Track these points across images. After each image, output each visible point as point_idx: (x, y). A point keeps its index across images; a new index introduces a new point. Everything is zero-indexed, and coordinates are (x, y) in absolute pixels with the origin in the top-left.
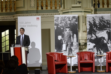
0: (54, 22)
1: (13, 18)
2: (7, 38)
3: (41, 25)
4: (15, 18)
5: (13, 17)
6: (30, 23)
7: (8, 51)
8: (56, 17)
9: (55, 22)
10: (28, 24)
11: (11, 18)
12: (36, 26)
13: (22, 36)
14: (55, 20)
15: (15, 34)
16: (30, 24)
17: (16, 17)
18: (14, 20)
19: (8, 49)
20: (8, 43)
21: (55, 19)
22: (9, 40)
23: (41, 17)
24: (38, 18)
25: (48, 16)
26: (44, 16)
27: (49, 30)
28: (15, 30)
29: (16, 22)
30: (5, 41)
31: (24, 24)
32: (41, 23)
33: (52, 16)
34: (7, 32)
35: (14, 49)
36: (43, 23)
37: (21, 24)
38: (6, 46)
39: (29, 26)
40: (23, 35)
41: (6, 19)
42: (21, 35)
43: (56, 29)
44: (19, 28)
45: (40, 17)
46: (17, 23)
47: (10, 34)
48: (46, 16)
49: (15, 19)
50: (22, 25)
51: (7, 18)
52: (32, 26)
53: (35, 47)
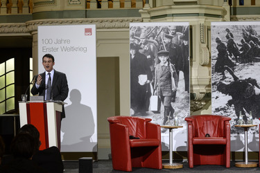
0: (129, 39)
1: (25, 29)
2: (11, 78)
3: (97, 47)
4: (30, 28)
5: (27, 26)
6: (68, 41)
7: (11, 112)
8: (135, 28)
9: (131, 39)
10: (63, 45)
11: (21, 29)
12: (84, 50)
13: (49, 74)
14: (133, 36)
15: (31, 68)
16: (66, 45)
17: (34, 27)
18: (29, 34)
19: (12, 107)
20: (11, 91)
21: (131, 32)
22: (16, 83)
23: (97, 28)
24: (88, 31)
25: (113, 24)
26: (103, 24)
27: (117, 59)
28: (31, 60)
29: (34, 40)
30: (6, 86)
31: (54, 46)
32: (97, 42)
33: (123, 24)
34: (11, 63)
35: (28, 106)
36: (100, 42)
37: (45, 45)
38: (6, 99)
39: (66, 49)
40: (52, 73)
41: (9, 33)
42: (47, 73)
43: (133, 57)
44: (41, 54)
45: (93, 27)
46: (37, 42)
47: (16, 70)
48: (108, 24)
49: (30, 32)
50: (49, 46)
51: (12, 29)
52: (73, 49)
53: (82, 102)
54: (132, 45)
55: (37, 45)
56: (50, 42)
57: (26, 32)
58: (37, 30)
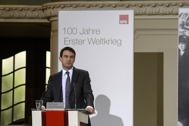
0: (177, 29)
1: (42, 14)
2: (21, 77)
3: (134, 39)
4: (48, 12)
5: (43, 10)
6: (97, 31)
8: (186, 14)
9: (180, 30)
10: (90, 36)
11: (36, 14)
12: (118, 43)
14: (182, 26)
16: (98, 37)
17: (53, 12)
18: (46, 21)
19: (21, 115)
20: (21, 94)
21: (180, 21)
23: (136, 14)
24: (124, 18)
25: (156, 10)
26: (143, 10)
27: (160, 56)
28: (48, 54)
29: (53, 29)
30: (14, 88)
31: (79, 37)
32: (135, 32)
33: (170, 9)
34: (21, 58)
36: (138, 33)
37: (67, 35)
38: (13, 105)
39: (95, 42)
41: (19, 18)
45: (130, 13)
46: (57, 31)
47: (29, 67)
48: (149, 10)
49: (48, 18)
50: (72, 37)
51: (23, 13)
52: (103, 41)
54: (181, 37)
55: (57, 35)
56: (74, 31)
57: (42, 18)
58: (57, 16)
